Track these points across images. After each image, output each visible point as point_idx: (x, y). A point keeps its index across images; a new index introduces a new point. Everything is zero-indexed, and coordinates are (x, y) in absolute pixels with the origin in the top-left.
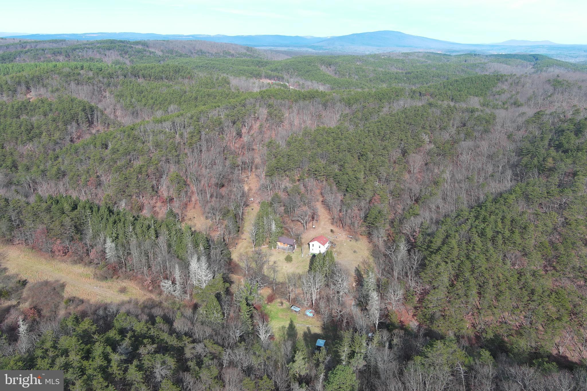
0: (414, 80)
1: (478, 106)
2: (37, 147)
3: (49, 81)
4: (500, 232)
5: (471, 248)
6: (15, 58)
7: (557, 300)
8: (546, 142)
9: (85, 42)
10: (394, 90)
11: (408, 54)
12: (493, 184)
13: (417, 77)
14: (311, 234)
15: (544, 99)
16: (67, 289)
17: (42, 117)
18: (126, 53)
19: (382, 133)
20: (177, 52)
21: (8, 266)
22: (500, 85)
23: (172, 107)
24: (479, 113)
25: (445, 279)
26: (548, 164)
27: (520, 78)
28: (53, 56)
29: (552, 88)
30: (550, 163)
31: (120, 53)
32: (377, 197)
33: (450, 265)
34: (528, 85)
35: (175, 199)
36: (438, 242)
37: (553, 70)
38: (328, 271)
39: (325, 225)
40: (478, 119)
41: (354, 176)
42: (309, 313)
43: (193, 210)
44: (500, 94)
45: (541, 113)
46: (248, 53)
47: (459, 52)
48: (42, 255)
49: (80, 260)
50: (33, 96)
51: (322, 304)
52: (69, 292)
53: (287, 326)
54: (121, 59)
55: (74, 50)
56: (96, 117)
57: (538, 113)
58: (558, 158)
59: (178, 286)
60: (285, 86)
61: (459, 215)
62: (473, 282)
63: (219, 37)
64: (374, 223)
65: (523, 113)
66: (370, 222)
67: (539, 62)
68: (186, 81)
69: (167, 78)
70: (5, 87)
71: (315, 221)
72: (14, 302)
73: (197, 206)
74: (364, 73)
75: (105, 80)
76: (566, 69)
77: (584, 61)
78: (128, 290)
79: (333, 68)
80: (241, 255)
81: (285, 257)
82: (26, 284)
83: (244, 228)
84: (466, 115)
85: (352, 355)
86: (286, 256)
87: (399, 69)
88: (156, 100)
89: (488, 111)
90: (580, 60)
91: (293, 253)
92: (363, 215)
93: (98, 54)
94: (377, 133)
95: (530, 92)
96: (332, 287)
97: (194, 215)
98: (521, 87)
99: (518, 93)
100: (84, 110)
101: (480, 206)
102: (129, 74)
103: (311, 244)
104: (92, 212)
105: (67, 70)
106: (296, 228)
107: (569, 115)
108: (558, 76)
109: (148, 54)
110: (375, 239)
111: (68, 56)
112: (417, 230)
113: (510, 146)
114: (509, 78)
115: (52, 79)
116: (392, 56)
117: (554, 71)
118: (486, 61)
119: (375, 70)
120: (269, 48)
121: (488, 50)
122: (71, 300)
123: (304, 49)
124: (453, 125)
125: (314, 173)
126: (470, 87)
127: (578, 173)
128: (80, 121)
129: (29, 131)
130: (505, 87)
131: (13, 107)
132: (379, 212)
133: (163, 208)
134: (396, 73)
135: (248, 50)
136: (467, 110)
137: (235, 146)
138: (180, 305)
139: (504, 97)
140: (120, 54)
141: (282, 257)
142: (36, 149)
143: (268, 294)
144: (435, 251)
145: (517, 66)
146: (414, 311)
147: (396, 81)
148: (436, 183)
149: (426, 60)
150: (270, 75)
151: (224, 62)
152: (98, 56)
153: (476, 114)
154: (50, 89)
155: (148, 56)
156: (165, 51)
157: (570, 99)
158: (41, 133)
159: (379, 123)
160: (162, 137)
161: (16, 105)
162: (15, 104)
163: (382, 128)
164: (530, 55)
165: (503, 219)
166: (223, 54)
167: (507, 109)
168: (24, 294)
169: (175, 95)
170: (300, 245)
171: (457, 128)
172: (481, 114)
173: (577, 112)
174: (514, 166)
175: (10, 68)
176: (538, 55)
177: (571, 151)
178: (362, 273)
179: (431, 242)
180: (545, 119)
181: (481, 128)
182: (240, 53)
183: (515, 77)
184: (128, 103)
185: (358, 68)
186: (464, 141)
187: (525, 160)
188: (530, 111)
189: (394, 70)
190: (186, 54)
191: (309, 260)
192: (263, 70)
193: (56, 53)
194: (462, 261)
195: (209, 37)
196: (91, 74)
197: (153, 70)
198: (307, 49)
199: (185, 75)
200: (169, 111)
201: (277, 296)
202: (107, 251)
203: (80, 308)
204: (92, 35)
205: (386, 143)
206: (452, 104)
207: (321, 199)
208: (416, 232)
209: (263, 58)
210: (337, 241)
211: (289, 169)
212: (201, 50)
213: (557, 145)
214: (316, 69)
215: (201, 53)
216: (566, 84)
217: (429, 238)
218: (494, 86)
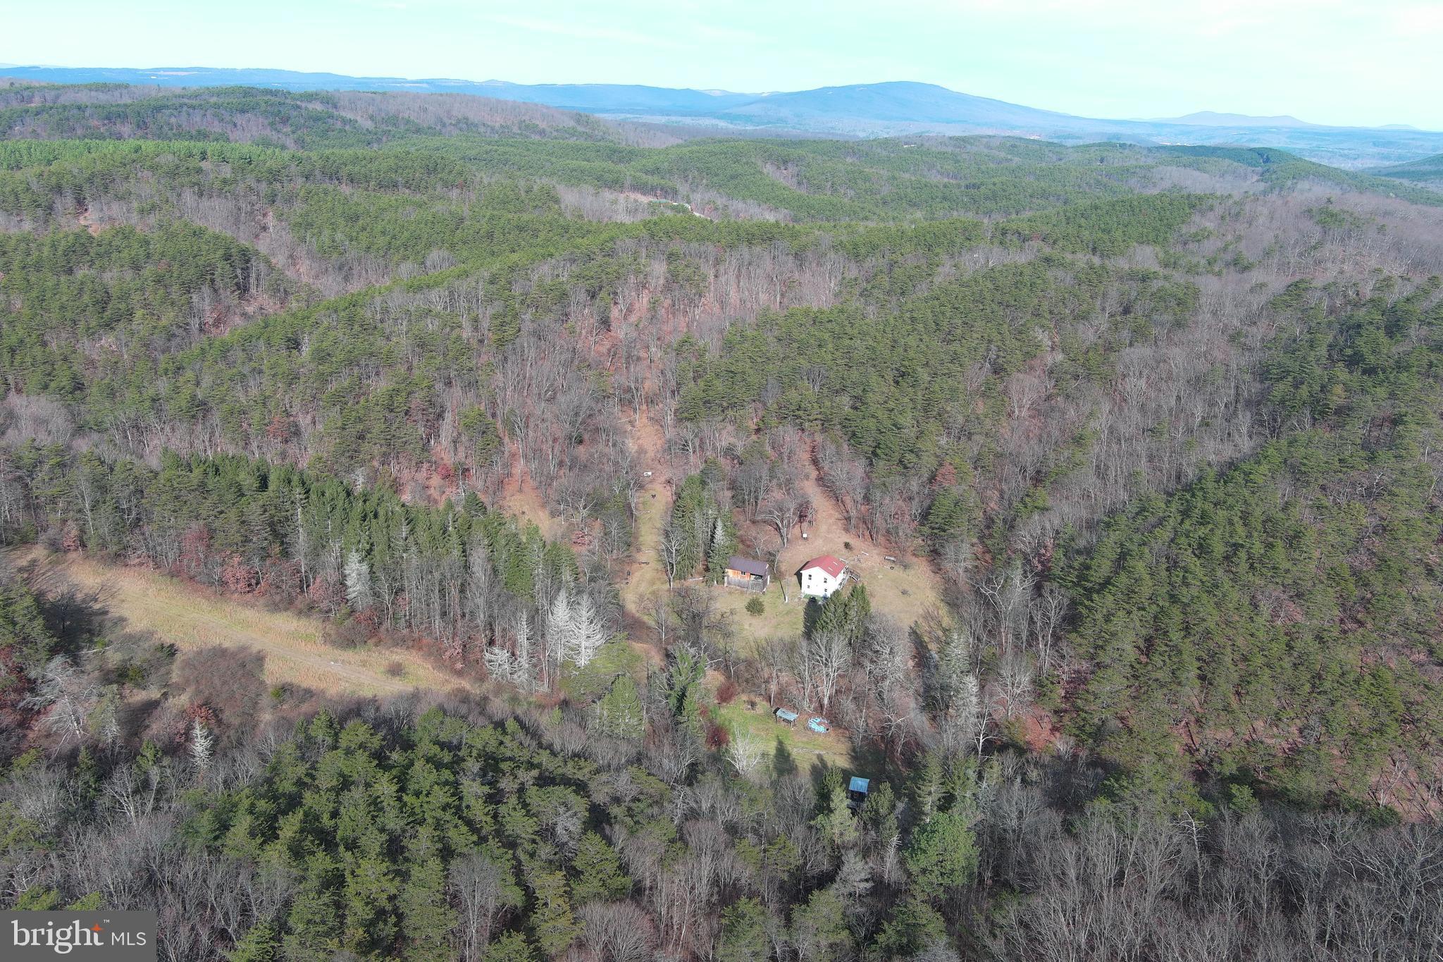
0: (988, 204)
1: (1155, 268)
2: (127, 345)
3: (132, 185)
4: (1242, 546)
5: (1179, 580)
6: (10, 128)
7: (1375, 691)
8: (1323, 351)
9: (178, 92)
10: (958, 225)
11: (964, 140)
12: (1211, 445)
13: (994, 197)
14: (799, 553)
15: (1301, 255)
16: (270, 665)
17: (129, 275)
18: (285, 120)
19: (945, 325)
20: (408, 122)
21: (126, 614)
22: (1196, 218)
23: (435, 255)
24: (1161, 283)
25: (1128, 645)
26: (1335, 398)
27: (1240, 204)
28: (104, 125)
29: (1318, 228)
30: (1337, 396)
31: (271, 120)
32: (947, 468)
33: (1136, 615)
34: (1261, 221)
35: (473, 472)
36: (1102, 567)
37: (1308, 187)
38: (855, 631)
39: (829, 531)
40: (1160, 296)
41: (890, 421)
42: (818, 725)
43: (518, 496)
44: (1199, 241)
45: (1302, 286)
46: (580, 129)
47: (1078, 138)
48: (196, 591)
49: (287, 604)
50: (93, 222)
51: (848, 704)
52: (274, 673)
53: (773, 752)
54: (274, 136)
55: (158, 109)
56: (254, 275)
57: (1296, 285)
58: (1355, 386)
59: (524, 660)
60: (684, 210)
61: (1143, 509)
62: (1189, 650)
63: (490, 86)
64: (947, 527)
65: (1262, 285)
66: (937, 526)
67: (1274, 167)
68: (454, 193)
69: (407, 185)
70: (25, 199)
71: (805, 525)
72: (154, 693)
73: (526, 488)
74: (867, 184)
75: (264, 185)
76: (1337, 184)
77: (1375, 168)
78: (407, 670)
79: (792, 169)
80: (641, 597)
81: (746, 604)
82: (173, 654)
83: (641, 539)
84: (1133, 288)
85: (947, 802)
86: (748, 600)
87: (948, 175)
88: (394, 237)
89: (1179, 276)
90: (1365, 166)
91: (764, 593)
92: (915, 508)
93: (216, 123)
94: (933, 325)
95: (1268, 238)
96: (869, 666)
97: (521, 506)
98: (1246, 225)
99: (1239, 238)
100: (227, 257)
101: (1189, 488)
102: (317, 172)
103: (805, 573)
104: (307, 492)
105: (167, 159)
106: (765, 538)
107: (1367, 291)
108: (1329, 201)
109: (339, 125)
110: (948, 565)
111: (142, 125)
112: (1049, 542)
113: (1238, 360)
114: (1216, 203)
115: (138, 180)
116: (927, 145)
117: (1311, 192)
118: (1150, 162)
119: (894, 178)
120: (622, 116)
121: (1149, 135)
122: (284, 691)
123: (706, 122)
124: (1103, 309)
125: (794, 415)
126: (1129, 223)
127: (1405, 419)
128: (219, 283)
129: (103, 303)
130: (1210, 224)
131: (54, 246)
132: (956, 504)
133: (448, 491)
134: (945, 186)
135: (578, 121)
136: (1132, 276)
137: (597, 347)
138: (529, 703)
139: (1210, 246)
140: (272, 124)
141: (740, 604)
142: (124, 349)
143: (717, 684)
144: (1097, 587)
145: (1222, 176)
146: (1055, 719)
147: (946, 204)
148: (1078, 441)
149: (1009, 157)
150: (646, 184)
151: (528, 150)
152: (217, 128)
153: (1155, 285)
154: (135, 205)
155: (340, 131)
156: (379, 118)
157: (1360, 254)
158: (130, 314)
159: (936, 302)
160: (432, 326)
161: (63, 243)
162: (59, 241)
163: (943, 313)
164: (1251, 150)
165: (1245, 517)
166: (520, 128)
167: (1219, 274)
168: (174, 675)
169: (438, 227)
170: (778, 576)
171: (1112, 316)
172: (1167, 285)
173: (1387, 283)
174: (1254, 404)
175: (24, 152)
176: (1270, 149)
177: (1384, 371)
178: (926, 639)
179: (1088, 568)
180: (1312, 298)
181: (1168, 317)
182: (561, 126)
183: (1231, 201)
184: (327, 242)
185: (853, 172)
186: (1131, 345)
187: (1280, 389)
188: (1276, 283)
189: (934, 178)
190: (430, 128)
191: (801, 610)
192: (628, 171)
193: (113, 116)
194: (1162, 608)
195: (468, 85)
196: (226, 171)
197: (374, 166)
198: (715, 122)
199: (451, 178)
200: (428, 263)
201: (740, 689)
202: (349, 583)
203: (306, 708)
204: (174, 73)
205: (955, 346)
206: (1096, 261)
207: (814, 474)
208: (1045, 547)
209: (616, 141)
210: (861, 569)
211: (733, 406)
212: (467, 119)
213: (1348, 356)
214: (752, 171)
215: (466, 125)
216: (1350, 219)
217: (1081, 559)
218: (1183, 222)
